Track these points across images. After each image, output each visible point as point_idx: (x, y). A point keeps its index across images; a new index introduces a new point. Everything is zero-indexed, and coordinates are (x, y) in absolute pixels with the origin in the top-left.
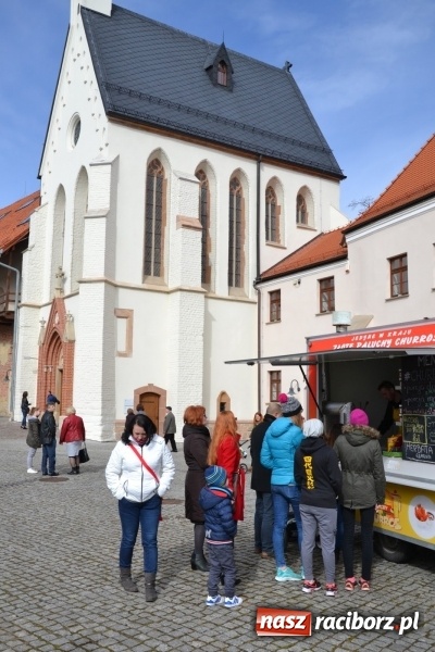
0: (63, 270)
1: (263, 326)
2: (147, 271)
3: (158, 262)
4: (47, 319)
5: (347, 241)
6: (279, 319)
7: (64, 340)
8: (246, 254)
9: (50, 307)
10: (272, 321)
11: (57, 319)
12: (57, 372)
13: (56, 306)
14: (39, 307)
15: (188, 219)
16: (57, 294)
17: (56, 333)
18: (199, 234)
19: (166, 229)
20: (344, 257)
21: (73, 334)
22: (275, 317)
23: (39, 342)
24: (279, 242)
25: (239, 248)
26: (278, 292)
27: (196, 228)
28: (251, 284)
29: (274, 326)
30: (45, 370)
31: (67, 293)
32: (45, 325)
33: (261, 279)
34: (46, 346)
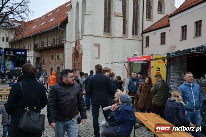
0: (79, 31)
1: (144, 48)
2: (105, 31)
3: (109, 28)
4: (74, 46)
5: (170, 20)
6: (149, 46)
7: (79, 53)
8: (139, 24)
9: (75, 42)
10: (147, 46)
11: (77, 47)
12: (78, 63)
13: (77, 42)
14: (72, 42)
15: (118, 13)
16: (77, 39)
17: (77, 51)
18: (122, 18)
19: (111, 16)
20: (169, 26)
21: (82, 51)
22: (148, 45)
23: (72, 53)
24: (151, 19)
25: (137, 22)
26: (148, 37)
27: (121, 16)
28: (140, 34)
29: (147, 48)
30: (74, 62)
31: (80, 38)
32: (74, 48)
33: (144, 32)
34: (74, 55)
